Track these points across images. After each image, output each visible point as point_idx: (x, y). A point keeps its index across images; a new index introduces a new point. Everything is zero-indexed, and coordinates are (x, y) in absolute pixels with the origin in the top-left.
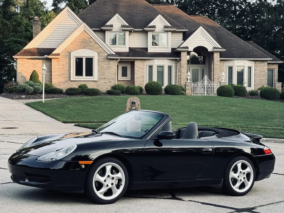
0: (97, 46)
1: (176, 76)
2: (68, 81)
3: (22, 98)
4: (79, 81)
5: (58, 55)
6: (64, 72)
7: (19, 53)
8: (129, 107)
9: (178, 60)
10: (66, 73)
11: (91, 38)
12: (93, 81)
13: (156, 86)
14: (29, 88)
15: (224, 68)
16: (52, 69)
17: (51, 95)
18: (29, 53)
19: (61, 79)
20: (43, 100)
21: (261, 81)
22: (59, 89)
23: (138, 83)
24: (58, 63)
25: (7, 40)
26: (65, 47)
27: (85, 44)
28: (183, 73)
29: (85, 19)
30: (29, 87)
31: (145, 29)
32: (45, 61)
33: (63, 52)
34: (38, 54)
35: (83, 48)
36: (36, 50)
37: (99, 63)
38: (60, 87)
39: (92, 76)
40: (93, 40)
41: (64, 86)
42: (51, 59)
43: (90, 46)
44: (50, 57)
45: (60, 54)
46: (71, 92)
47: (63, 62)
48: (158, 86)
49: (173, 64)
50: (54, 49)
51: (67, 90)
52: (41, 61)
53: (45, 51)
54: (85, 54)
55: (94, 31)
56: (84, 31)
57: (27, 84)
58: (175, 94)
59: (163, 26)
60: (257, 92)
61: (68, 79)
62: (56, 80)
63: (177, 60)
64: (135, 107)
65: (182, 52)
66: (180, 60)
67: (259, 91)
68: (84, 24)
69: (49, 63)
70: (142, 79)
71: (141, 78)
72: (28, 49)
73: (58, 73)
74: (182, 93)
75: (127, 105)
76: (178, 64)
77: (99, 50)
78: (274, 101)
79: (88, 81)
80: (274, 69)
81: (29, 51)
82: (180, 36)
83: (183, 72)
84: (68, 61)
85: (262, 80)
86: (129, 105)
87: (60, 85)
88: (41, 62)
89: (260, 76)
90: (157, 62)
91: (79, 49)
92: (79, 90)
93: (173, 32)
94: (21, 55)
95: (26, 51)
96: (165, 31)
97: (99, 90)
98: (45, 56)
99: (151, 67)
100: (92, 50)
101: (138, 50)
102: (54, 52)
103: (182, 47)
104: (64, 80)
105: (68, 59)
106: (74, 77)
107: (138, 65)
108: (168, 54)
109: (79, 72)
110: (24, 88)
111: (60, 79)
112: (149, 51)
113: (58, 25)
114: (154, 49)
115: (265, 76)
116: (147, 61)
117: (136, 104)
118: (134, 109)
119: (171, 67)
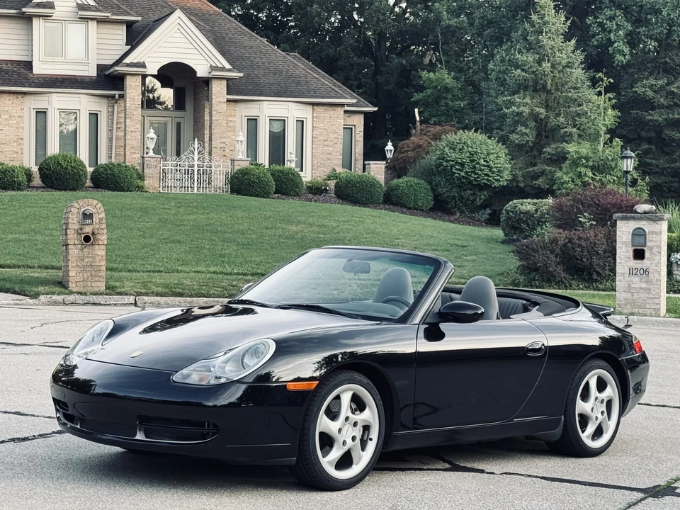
1: (110, 140)
8: (77, 227)
9: (117, 97)
13: (71, 167)
15: (235, 122)
21: (328, 156)
23: (6, 157)
28: (131, 132)
31: (24, 10)
48: (75, 168)
49: (101, 107)
58: (121, 190)
59: (75, 4)
60: (327, 185)
63: (113, 97)
64: (91, 227)
65: (128, 77)
66: (122, 97)
67: (332, 183)
70: (19, 147)
71: (15, 144)
74: (138, 187)
75: (70, 221)
76: (116, 106)
78: (369, 207)
80: (353, 127)
82: (120, 32)
83: (130, 130)
85: (330, 154)
86: (75, 221)
89: (325, 143)
90: (58, 101)
93: (101, 21)
96: (80, 18)
99: (42, 114)
101: (5, 67)
103: (129, 62)
107: (6, 109)
108: (88, 79)
112: (36, 70)
114: (50, 66)
115: (338, 143)
116: (32, 97)
117: (94, 219)
118: (90, 231)
119: (97, 114)
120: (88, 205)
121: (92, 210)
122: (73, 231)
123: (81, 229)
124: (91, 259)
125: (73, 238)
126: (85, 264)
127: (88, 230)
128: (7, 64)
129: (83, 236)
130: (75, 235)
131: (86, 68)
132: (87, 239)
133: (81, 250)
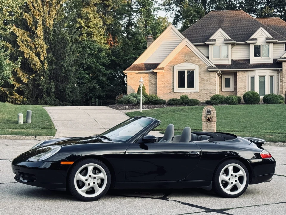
0: (198, 59)
1: (278, 86)
2: (172, 93)
3: (126, 109)
4: (182, 92)
5: (162, 69)
6: (168, 84)
7: (129, 68)
8: (205, 115)
9: (280, 70)
10: (170, 86)
11: (192, 52)
12: (194, 92)
14: (133, 100)
16: (157, 81)
17: (153, 105)
18: (137, 68)
19: (166, 91)
20: (141, 110)
22: (163, 100)
23: (240, 93)
24: (162, 76)
25: (127, 57)
26: (169, 62)
27: (187, 57)
28: (285, 82)
29: (191, 35)
30: (133, 98)
31: (246, 41)
32: (152, 75)
33: (167, 66)
34: (145, 68)
35: (185, 62)
36: (144, 65)
37: (200, 75)
38: (164, 98)
39: (194, 87)
40: (194, 54)
41: (168, 97)
42: (156, 73)
43: (192, 60)
44: (155, 71)
45: (164, 68)
46: (173, 103)
47: (167, 75)
49: (275, 74)
50: (158, 64)
51: (169, 101)
52: (148, 74)
53: (151, 66)
54: (186, 67)
55: (195, 46)
56: (186, 46)
57: (132, 96)
58: (273, 103)
59: (265, 38)
61: (171, 91)
62: (161, 92)
63: (278, 70)
64: (210, 115)
65: (283, 63)
66: (282, 70)
68: (186, 39)
69: (155, 77)
70: (245, 90)
71: (243, 89)
72: (136, 64)
73: (163, 86)
74: (280, 102)
75: (203, 113)
76: (280, 74)
77: (200, 63)
79: (190, 92)
81: (137, 66)
82: (283, 46)
83: (284, 82)
84: (172, 74)
86: (205, 113)
87: (164, 96)
88: (148, 76)
90: (258, 73)
91: (181, 63)
92: (179, 101)
93: (274, 43)
94: (130, 70)
95: (134, 66)
96: (267, 43)
97: (198, 100)
98: (152, 70)
99: (253, 78)
100: (194, 63)
101: (240, 62)
102: (159, 67)
103: (283, 57)
104: (168, 92)
105: (171, 72)
106: (177, 88)
107: (240, 76)
108: (270, 64)
109: (181, 84)
110: (129, 100)
111: (164, 91)
112: (251, 63)
113: (163, 42)
114: (256, 61)
116: (249, 72)
117: (211, 112)
118: (210, 117)
119: (273, 77)
120: (209, 108)
121: (211, 110)
122: (204, 117)
123: (207, 116)
124: (210, 127)
125: (204, 119)
126: (208, 128)
127: (209, 116)
128: (241, 61)
129: (207, 119)
130: (205, 118)
131: (269, 60)
132: (209, 120)
133: (207, 123)
